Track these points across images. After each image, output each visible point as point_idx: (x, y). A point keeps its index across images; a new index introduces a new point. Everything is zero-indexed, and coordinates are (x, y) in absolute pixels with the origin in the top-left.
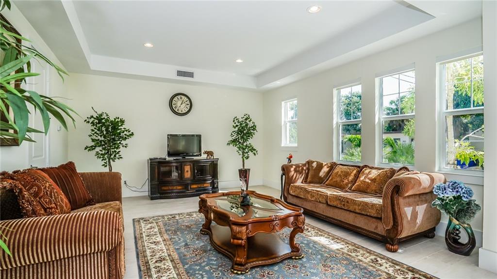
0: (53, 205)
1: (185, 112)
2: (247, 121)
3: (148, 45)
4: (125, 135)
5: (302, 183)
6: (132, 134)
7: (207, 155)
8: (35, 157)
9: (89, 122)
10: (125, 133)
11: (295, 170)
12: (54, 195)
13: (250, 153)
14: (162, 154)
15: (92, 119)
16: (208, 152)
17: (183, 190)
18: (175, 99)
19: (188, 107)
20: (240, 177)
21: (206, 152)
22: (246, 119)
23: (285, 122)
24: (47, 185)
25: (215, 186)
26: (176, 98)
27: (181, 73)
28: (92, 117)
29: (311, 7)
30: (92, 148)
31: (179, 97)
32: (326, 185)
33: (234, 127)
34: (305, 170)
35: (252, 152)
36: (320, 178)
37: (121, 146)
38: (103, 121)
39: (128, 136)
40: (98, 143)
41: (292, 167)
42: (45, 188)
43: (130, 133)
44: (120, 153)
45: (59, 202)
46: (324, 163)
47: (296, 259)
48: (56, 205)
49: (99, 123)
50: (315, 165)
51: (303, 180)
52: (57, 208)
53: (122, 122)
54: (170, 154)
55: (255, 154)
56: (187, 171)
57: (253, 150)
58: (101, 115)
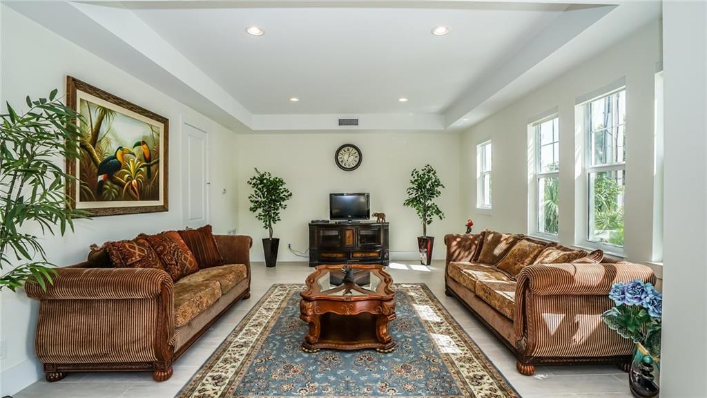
0: (174, 262)
1: (353, 166)
2: (431, 174)
3: (294, 99)
4: (284, 195)
5: (470, 261)
6: (291, 195)
7: (377, 218)
8: (191, 219)
9: (251, 183)
10: (284, 193)
11: (459, 244)
12: (178, 254)
13: (435, 217)
14: (324, 215)
15: (255, 180)
16: (378, 214)
17: (345, 259)
18: (342, 152)
19: (357, 159)
20: (420, 247)
21: (376, 215)
22: (429, 172)
23: (482, 173)
24: (173, 245)
25: (385, 256)
26: (342, 150)
27: (342, 122)
28: (255, 178)
29: (437, 27)
30: (253, 210)
31: (346, 149)
32: (498, 268)
33: (412, 182)
34: (476, 245)
35: (437, 214)
36: (495, 256)
37: (280, 208)
38: (265, 181)
39: (287, 197)
40: (258, 205)
41: (455, 240)
42: (170, 248)
43: (289, 193)
44: (279, 215)
45: (181, 260)
46: (505, 236)
47: (380, 352)
48: (177, 263)
49: (260, 184)
50: (490, 237)
51: (472, 257)
52: (177, 265)
53: (282, 182)
54: (332, 217)
55: (441, 218)
56: (349, 237)
57: (438, 212)
58: (263, 175)
